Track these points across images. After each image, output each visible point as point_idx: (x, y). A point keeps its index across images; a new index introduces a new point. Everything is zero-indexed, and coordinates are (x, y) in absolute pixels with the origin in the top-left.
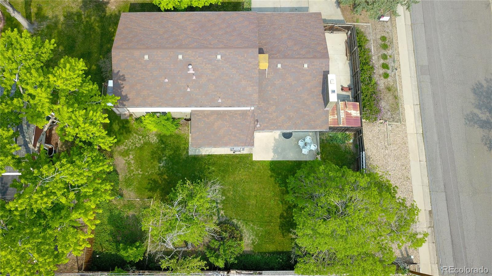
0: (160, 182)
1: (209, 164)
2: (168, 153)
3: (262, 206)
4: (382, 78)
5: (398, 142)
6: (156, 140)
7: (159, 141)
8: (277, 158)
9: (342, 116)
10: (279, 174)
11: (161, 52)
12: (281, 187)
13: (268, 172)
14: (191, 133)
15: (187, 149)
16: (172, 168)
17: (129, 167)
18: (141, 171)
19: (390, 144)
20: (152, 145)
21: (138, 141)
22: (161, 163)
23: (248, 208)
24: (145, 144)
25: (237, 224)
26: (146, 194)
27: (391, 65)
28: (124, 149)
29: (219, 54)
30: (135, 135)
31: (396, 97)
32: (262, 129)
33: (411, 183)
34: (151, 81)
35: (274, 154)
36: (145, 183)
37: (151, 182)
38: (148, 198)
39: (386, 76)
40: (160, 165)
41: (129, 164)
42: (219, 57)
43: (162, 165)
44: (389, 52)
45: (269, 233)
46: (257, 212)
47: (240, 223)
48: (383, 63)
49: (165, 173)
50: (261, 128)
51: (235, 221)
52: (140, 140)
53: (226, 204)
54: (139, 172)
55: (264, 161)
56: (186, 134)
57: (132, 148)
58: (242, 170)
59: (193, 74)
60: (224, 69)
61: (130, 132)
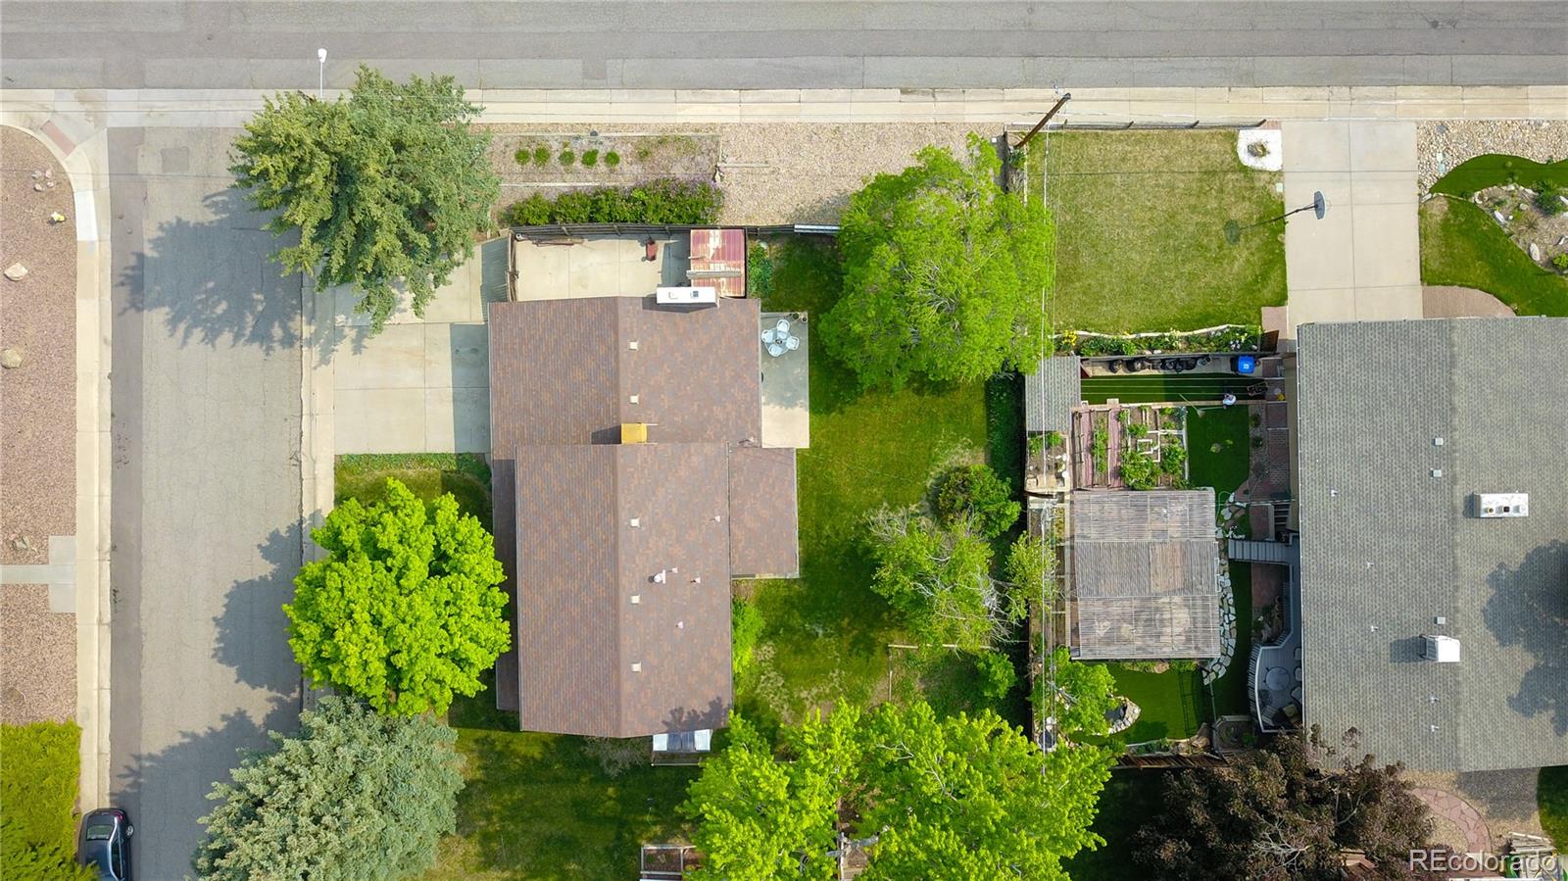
0: (855, 632)
1: (819, 536)
2: (796, 621)
3: (900, 430)
4: (617, 167)
5: (761, 144)
6: (769, 646)
7: (771, 639)
8: (805, 400)
9: (723, 269)
10: (837, 396)
11: (625, 639)
12: (862, 393)
13: (834, 417)
14: (754, 576)
15: (790, 582)
16: (826, 610)
17: (827, 696)
18: (834, 672)
19: (766, 162)
20: (779, 653)
21: (772, 684)
22: (817, 634)
23: (905, 456)
24: (777, 667)
25: (936, 479)
26: (879, 659)
27: (585, 144)
28: (788, 710)
29: (630, 523)
30: (758, 691)
31: (662, 142)
32: (758, 432)
33: (846, 125)
34: (682, 655)
35: (797, 405)
36: (856, 662)
37: (855, 650)
38: (888, 654)
39: (612, 158)
40: (820, 635)
41: (819, 697)
42: (635, 522)
43: (821, 632)
44: (554, 148)
45: (950, 417)
46: (913, 440)
47: (932, 473)
48: (583, 163)
49: (838, 625)
50: (756, 434)
51: (930, 482)
52: (769, 678)
53: (896, 500)
54: (835, 675)
55: (811, 424)
56: (756, 587)
57: (787, 694)
58: (829, 470)
59: (669, 572)
60: (656, 511)
61: (754, 702)
